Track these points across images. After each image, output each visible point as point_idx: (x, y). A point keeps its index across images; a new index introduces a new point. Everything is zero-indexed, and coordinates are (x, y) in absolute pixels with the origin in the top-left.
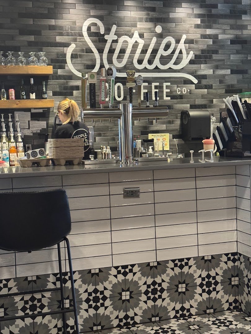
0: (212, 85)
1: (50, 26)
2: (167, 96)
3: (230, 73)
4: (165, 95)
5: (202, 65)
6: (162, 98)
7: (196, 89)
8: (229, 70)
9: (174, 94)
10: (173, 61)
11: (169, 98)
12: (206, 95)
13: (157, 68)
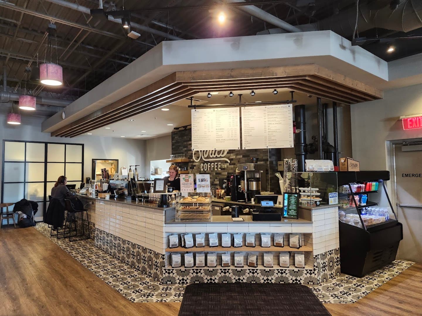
0: (235, 163)
1: (190, 144)
2: (220, 169)
3: (242, 157)
4: (219, 168)
5: (231, 154)
6: (218, 169)
7: (229, 165)
8: (242, 156)
9: (222, 167)
10: (221, 153)
11: (220, 170)
12: (233, 168)
13: (216, 156)
